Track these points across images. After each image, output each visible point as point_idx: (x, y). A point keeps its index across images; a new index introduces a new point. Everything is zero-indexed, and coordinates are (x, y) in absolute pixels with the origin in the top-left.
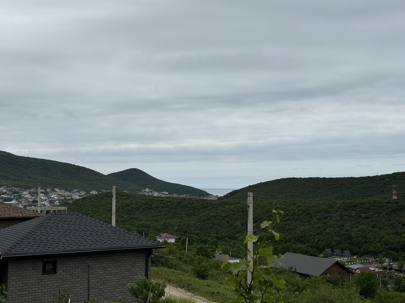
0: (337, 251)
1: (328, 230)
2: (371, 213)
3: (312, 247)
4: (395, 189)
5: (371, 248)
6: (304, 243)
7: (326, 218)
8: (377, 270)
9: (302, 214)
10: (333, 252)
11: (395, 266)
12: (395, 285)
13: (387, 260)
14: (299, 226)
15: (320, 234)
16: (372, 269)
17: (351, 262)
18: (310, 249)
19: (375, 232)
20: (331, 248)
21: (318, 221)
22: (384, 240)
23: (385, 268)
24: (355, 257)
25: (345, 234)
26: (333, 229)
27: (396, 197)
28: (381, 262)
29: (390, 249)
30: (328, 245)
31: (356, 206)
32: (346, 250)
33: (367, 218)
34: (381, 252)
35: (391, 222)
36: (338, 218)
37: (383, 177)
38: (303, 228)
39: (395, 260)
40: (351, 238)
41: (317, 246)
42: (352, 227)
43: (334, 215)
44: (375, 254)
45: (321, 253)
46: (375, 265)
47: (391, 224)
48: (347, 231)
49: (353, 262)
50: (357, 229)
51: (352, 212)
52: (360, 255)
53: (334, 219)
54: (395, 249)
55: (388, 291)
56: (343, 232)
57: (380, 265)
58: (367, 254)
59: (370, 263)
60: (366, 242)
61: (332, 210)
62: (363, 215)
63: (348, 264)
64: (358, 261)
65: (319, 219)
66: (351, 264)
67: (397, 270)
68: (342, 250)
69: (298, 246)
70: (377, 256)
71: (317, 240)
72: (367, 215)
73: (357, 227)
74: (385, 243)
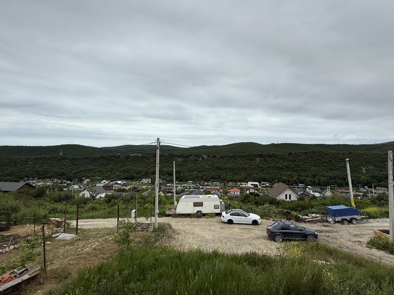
0: (31, 178)
1: (26, 169)
2: (49, 161)
3: (16, 178)
4: (61, 151)
5: (48, 176)
6: (12, 176)
7: (25, 164)
8: (51, 184)
9: (11, 163)
10: (28, 179)
11: (59, 181)
12: (59, 189)
13: (56, 179)
14: (9, 168)
15: (22, 171)
16: (48, 184)
17: (38, 182)
18: (15, 179)
19: (51, 169)
20: (27, 177)
21: (21, 166)
22: (55, 171)
23: (55, 183)
24: (40, 180)
25: (35, 171)
26: (29, 169)
27: (62, 154)
28: (53, 181)
29: (57, 175)
30: (26, 176)
31: (42, 158)
32: (36, 177)
33: (47, 163)
34: (53, 176)
35: (59, 164)
36: (32, 164)
37: (56, 146)
38: (12, 169)
39: (59, 179)
40: (38, 172)
41: (19, 177)
42: (40, 167)
43: (30, 163)
44: (50, 178)
45: (21, 180)
46: (50, 182)
47: (59, 165)
48: (37, 169)
49: (39, 182)
50: (42, 168)
51: (40, 161)
52: (42, 179)
53: (30, 164)
54: (60, 175)
55: (55, 192)
56: (35, 170)
57: (52, 182)
58: (46, 178)
59: (47, 181)
60: (46, 173)
61: (29, 160)
62: (46, 162)
63: (36, 183)
64: (41, 181)
65: (22, 165)
66: (38, 183)
67: (60, 183)
68: (34, 178)
69: (7, 178)
70: (51, 179)
71: (19, 174)
72: (47, 162)
73: (42, 167)
74: (55, 173)
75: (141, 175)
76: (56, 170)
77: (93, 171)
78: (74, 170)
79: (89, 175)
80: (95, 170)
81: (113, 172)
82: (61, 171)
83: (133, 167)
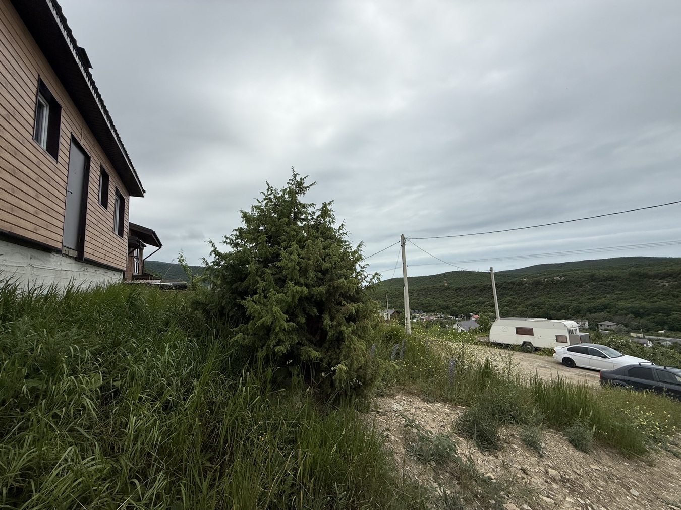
0: (416, 311)
1: (412, 301)
2: (432, 292)
4: (446, 280)
5: (432, 309)
8: (434, 319)
10: (414, 311)
11: (443, 316)
13: (440, 314)
19: (434, 301)
22: (438, 304)
23: (439, 318)
24: (425, 314)
25: (420, 303)
26: (415, 301)
27: (446, 284)
28: (437, 315)
29: (441, 308)
30: (412, 309)
31: (425, 289)
32: (421, 310)
35: (442, 296)
39: (444, 314)
40: (423, 305)
42: (424, 299)
43: (415, 294)
44: (434, 311)
46: (434, 316)
49: (423, 316)
51: (423, 292)
52: (427, 312)
54: (444, 309)
58: (431, 311)
59: (431, 316)
60: (430, 306)
61: (414, 291)
62: (429, 293)
67: (444, 318)
68: (419, 310)
70: (435, 313)
73: (426, 299)
74: (439, 306)
75: (566, 313)
76: (440, 303)
77: (483, 305)
78: (458, 302)
79: (478, 310)
80: (487, 303)
81: (514, 306)
82: (445, 303)
83: (548, 300)
